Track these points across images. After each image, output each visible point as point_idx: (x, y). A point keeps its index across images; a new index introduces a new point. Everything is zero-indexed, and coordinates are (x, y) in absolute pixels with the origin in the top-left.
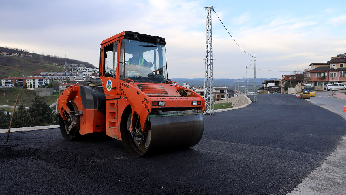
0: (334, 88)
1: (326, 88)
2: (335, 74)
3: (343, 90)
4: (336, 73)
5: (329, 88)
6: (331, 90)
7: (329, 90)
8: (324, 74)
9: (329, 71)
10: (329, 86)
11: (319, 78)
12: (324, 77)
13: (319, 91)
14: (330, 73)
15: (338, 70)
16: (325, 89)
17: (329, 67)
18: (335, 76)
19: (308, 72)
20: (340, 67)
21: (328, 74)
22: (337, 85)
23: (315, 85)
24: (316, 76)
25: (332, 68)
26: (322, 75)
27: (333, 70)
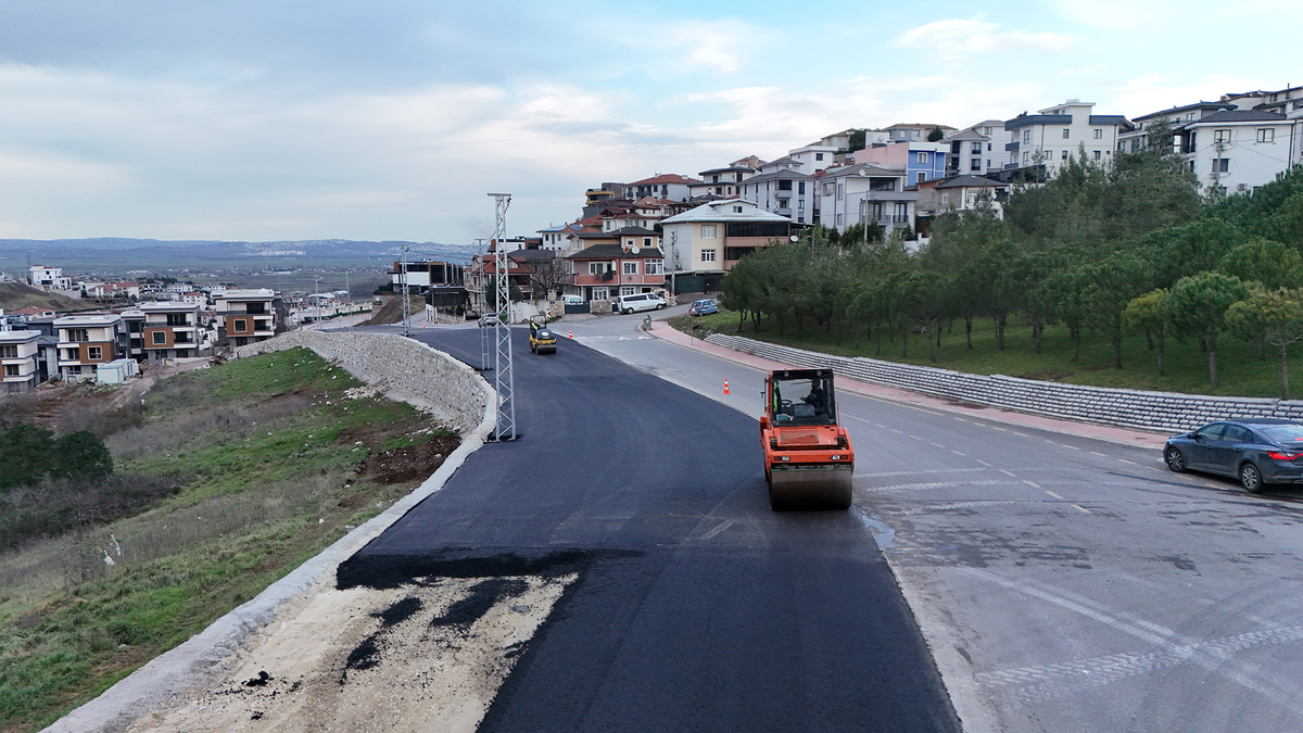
0: (637, 305)
1: (619, 307)
2: (634, 265)
3: (656, 309)
4: (637, 263)
5: (627, 305)
6: (630, 311)
7: (625, 312)
8: (609, 267)
9: (620, 259)
10: (625, 300)
11: (597, 278)
12: (610, 275)
13: (602, 313)
14: (623, 263)
15: (642, 255)
16: (615, 308)
17: (620, 245)
18: (634, 271)
19: (570, 259)
20: (644, 246)
21: (619, 266)
22: (644, 298)
23: (589, 297)
24: (588, 272)
25: (627, 249)
26: (605, 270)
27: (631, 256)
